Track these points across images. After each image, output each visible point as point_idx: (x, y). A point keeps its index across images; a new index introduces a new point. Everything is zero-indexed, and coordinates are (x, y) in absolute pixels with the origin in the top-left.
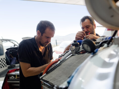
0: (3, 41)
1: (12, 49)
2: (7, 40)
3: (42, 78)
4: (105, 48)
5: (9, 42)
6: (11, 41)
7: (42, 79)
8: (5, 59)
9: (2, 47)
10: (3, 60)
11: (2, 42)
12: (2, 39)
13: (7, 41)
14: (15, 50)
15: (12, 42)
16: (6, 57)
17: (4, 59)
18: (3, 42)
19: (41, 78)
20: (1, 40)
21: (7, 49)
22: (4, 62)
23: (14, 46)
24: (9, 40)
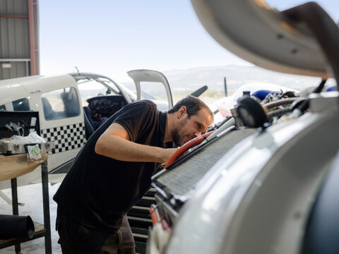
0: (79, 77)
1: (102, 100)
2: (89, 77)
3: (157, 178)
4: (294, 118)
5: (95, 81)
6: (101, 79)
7: (155, 181)
8: (83, 125)
9: (75, 95)
10: (78, 130)
11: (77, 80)
12: (76, 72)
13: (89, 79)
14: (109, 102)
15: (102, 83)
16: (86, 122)
17: (81, 125)
18: (79, 82)
19: (153, 178)
20: (73, 75)
21: (89, 101)
22: (81, 133)
23: (108, 92)
24: (95, 77)
